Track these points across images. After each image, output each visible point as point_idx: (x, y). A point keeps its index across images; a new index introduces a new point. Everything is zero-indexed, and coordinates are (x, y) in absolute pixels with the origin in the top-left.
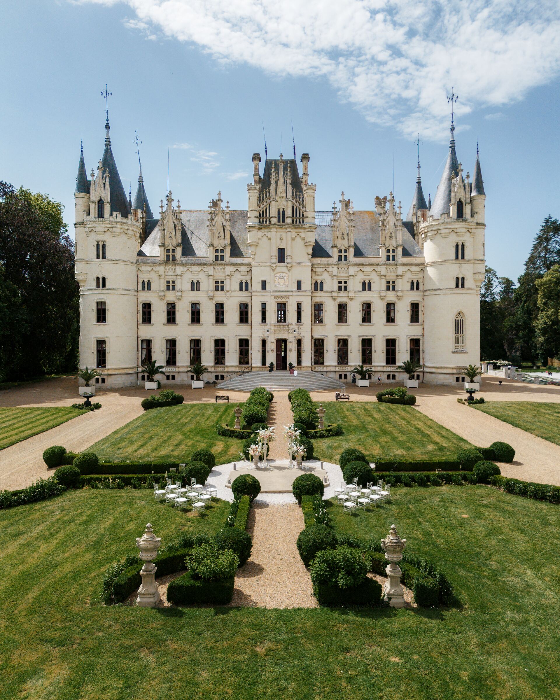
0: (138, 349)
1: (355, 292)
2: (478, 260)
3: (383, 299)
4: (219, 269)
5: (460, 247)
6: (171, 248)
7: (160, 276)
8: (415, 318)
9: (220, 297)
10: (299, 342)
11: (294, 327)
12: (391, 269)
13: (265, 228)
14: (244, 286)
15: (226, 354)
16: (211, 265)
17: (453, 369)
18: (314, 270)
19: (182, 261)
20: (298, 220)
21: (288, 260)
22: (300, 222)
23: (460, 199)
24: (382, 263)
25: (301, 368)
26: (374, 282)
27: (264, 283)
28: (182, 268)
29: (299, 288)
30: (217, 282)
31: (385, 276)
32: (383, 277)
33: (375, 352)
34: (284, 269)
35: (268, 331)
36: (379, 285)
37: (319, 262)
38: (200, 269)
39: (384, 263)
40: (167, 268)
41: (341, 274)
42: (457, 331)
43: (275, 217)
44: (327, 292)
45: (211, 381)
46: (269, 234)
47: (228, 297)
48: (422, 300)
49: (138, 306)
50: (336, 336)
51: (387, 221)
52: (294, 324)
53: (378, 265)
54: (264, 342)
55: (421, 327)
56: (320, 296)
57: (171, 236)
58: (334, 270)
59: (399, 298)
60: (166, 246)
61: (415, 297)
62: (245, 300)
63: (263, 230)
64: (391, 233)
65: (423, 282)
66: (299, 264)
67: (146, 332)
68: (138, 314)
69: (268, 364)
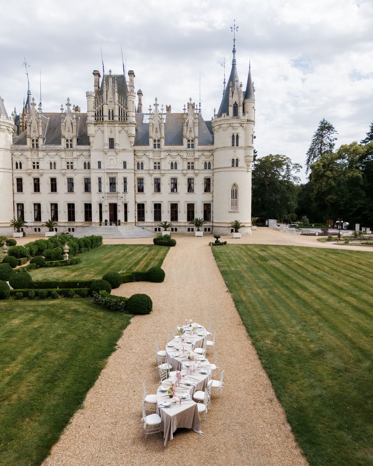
0: (14, 210)
1: (165, 170)
2: (248, 147)
3: (185, 175)
4: (69, 153)
5: (235, 137)
6: (35, 139)
7: (27, 158)
8: (207, 188)
9: (70, 174)
10: (126, 205)
11: (121, 195)
12: (191, 154)
13: (99, 124)
14: (87, 166)
15: (75, 213)
16: (63, 151)
17: (229, 223)
18: (136, 154)
19: (43, 148)
20: (123, 118)
21: (116, 147)
22: (124, 119)
23: (236, 102)
24: (184, 149)
25: (127, 223)
26: (179, 163)
27: (99, 163)
28: (42, 153)
29: (125, 167)
30: (68, 163)
31: (186, 159)
32: (185, 160)
33: (180, 212)
34: (114, 154)
35: (103, 198)
36: (182, 165)
37: (140, 149)
38: (55, 154)
39: (186, 149)
40: (33, 153)
41: (156, 158)
42: (232, 198)
43: (107, 116)
44: (146, 170)
45: (65, 233)
46: (102, 128)
47: (76, 174)
48: (212, 176)
49: (13, 180)
50: (153, 202)
51: (188, 119)
52: (121, 193)
53: (181, 151)
54: (101, 205)
55: (212, 195)
56: (141, 174)
57: (34, 131)
58: (151, 155)
59: (197, 175)
60: (32, 137)
61: (207, 174)
62: (87, 176)
63: (98, 125)
64: (191, 128)
65: (213, 163)
66: (124, 150)
67: (20, 198)
68: (13, 185)
69: (103, 221)
